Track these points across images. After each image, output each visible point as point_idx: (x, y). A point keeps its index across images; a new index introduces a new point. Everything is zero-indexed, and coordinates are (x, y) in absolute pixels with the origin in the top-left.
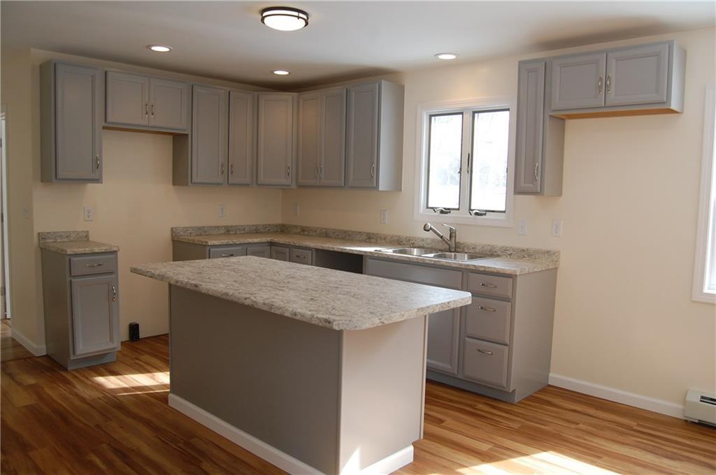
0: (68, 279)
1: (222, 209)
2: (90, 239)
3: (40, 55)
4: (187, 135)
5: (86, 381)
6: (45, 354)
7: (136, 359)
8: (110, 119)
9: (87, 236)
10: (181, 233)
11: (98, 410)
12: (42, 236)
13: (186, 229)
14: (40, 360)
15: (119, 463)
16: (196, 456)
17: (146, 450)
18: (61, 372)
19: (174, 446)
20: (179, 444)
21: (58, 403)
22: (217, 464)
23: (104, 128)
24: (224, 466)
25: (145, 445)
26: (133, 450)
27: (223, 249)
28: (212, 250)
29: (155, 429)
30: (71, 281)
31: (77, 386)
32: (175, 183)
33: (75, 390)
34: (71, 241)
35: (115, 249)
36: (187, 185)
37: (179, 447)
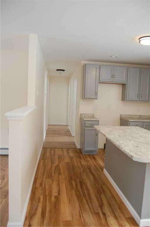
0: (84, 128)
1: (138, 109)
2: (95, 116)
3: (83, 62)
4: (126, 84)
5: (85, 159)
6: (79, 148)
7: (103, 155)
8: (101, 80)
9: (94, 115)
10: (123, 116)
11: (83, 168)
12: (81, 115)
13: (125, 115)
14: (77, 150)
15: (79, 186)
16: (102, 191)
17: (89, 185)
18: (81, 155)
19: (97, 186)
20: (99, 186)
21: (75, 163)
22: (106, 197)
23: (99, 83)
24: (108, 198)
25: (89, 183)
26: (85, 184)
27: (136, 123)
28: (130, 123)
29: (95, 179)
30: (85, 129)
31: (82, 160)
32: (122, 100)
33: (81, 161)
34: (89, 117)
35: (98, 120)
36: (125, 101)
37: (98, 187)
